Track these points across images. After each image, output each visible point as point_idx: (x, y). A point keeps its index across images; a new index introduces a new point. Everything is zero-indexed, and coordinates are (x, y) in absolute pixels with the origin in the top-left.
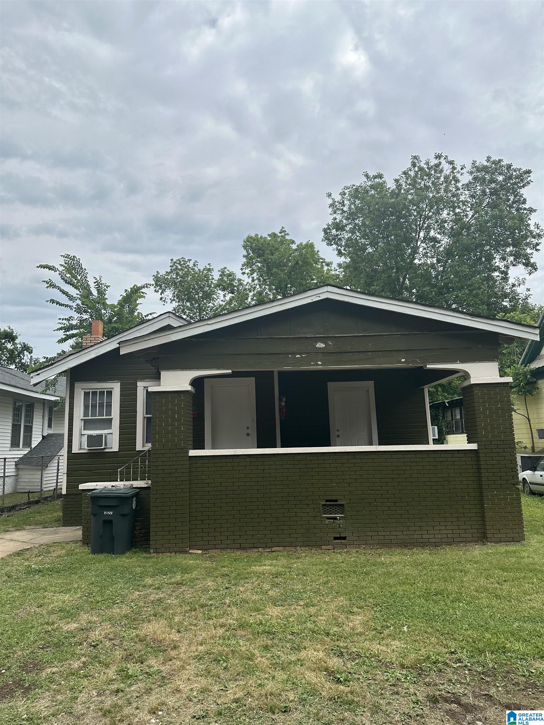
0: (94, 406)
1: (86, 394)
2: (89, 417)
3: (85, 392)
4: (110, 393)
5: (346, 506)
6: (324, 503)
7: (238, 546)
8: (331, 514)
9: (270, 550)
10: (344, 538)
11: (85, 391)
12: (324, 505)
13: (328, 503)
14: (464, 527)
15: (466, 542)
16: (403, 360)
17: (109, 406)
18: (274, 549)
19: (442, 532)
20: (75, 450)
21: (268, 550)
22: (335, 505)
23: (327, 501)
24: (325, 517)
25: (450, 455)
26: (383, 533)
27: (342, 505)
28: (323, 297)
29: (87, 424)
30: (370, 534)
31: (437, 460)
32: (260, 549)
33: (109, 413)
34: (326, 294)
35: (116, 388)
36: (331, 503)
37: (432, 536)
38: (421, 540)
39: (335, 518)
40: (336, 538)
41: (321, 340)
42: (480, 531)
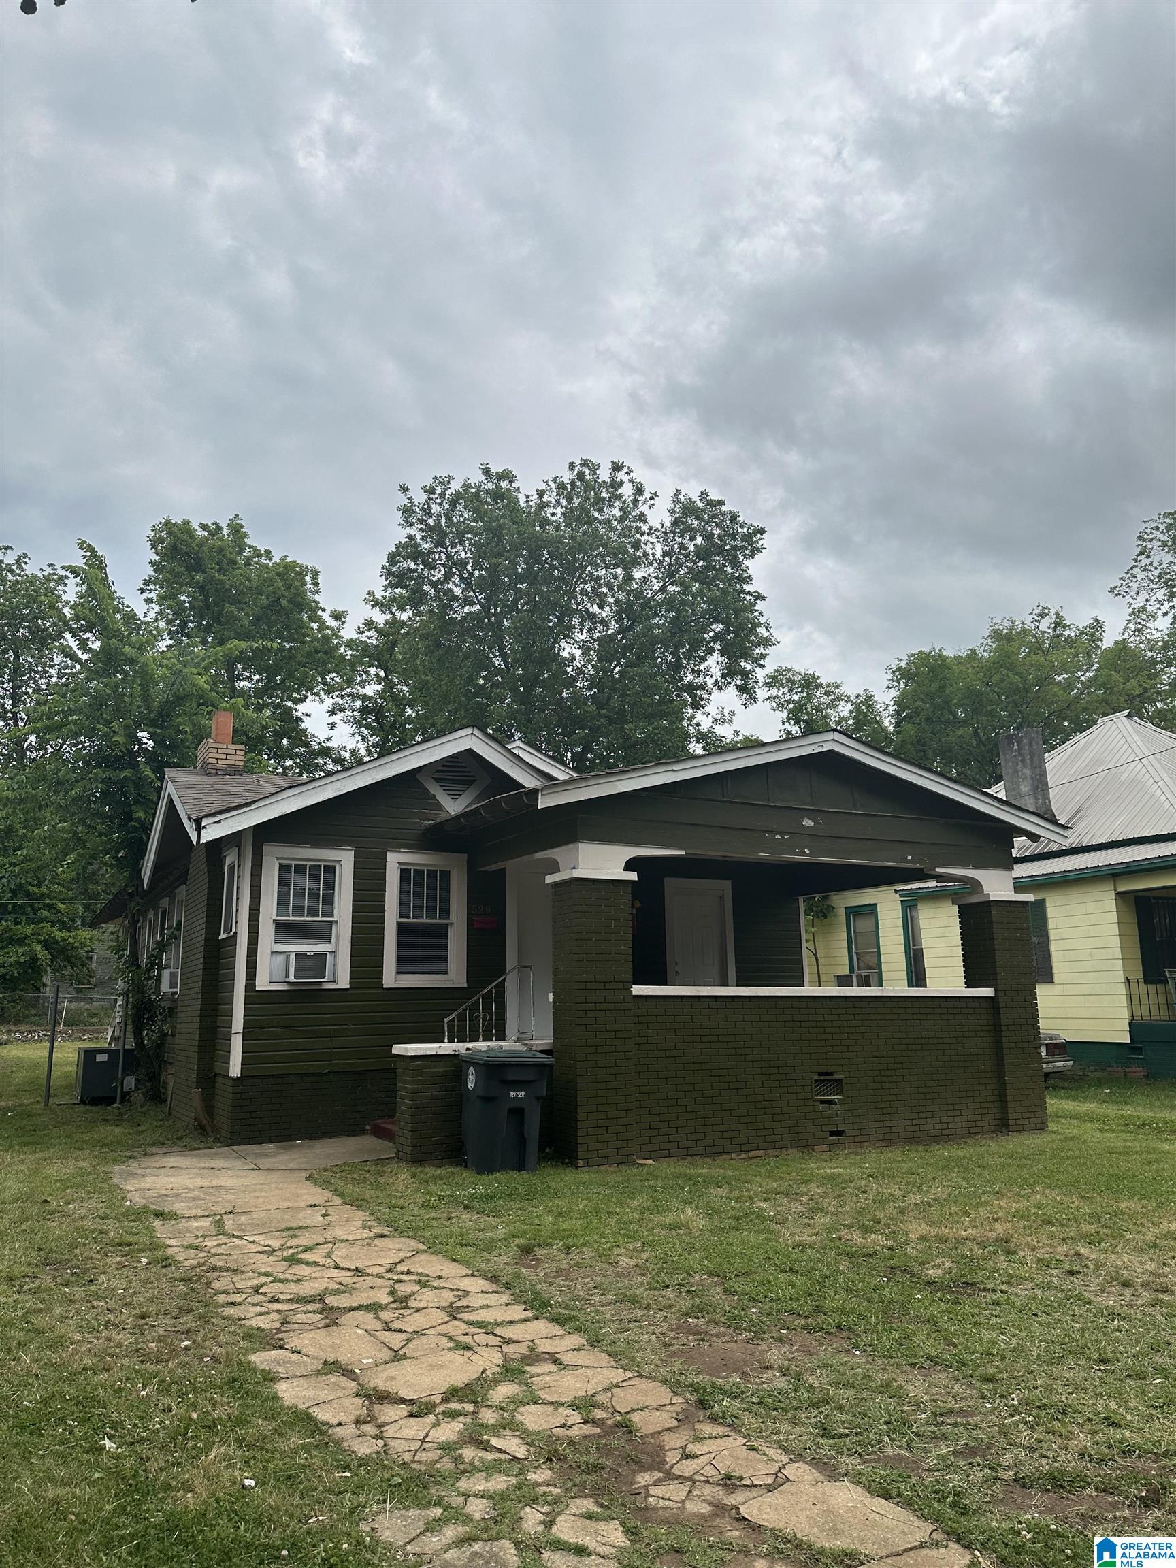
0: (299, 896)
1: (284, 869)
2: (288, 916)
3: (280, 864)
4: (330, 871)
5: (844, 1082)
6: (816, 1077)
7: (701, 1150)
8: (823, 1095)
9: (745, 1156)
10: (839, 1133)
11: (282, 862)
12: (816, 1081)
13: (822, 1077)
14: (981, 1111)
15: (983, 1133)
16: (909, 857)
17: (329, 897)
18: (752, 1154)
19: (957, 1119)
20: (262, 984)
21: (743, 1156)
22: (830, 1080)
23: (820, 1074)
24: (818, 1100)
25: (964, 1005)
26: (888, 1124)
27: (840, 1081)
28: (827, 747)
29: (284, 931)
30: (873, 1125)
31: (950, 1011)
32: (733, 1155)
33: (329, 911)
34: (831, 743)
35: (345, 861)
36: (827, 1077)
37: (945, 1126)
38: (934, 1133)
39: (830, 1102)
40: (832, 1134)
41: (811, 813)
42: (998, 1116)
